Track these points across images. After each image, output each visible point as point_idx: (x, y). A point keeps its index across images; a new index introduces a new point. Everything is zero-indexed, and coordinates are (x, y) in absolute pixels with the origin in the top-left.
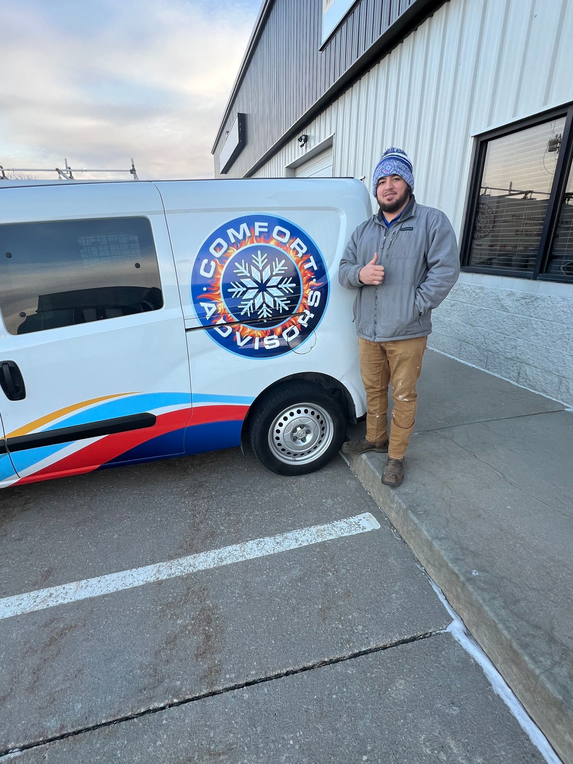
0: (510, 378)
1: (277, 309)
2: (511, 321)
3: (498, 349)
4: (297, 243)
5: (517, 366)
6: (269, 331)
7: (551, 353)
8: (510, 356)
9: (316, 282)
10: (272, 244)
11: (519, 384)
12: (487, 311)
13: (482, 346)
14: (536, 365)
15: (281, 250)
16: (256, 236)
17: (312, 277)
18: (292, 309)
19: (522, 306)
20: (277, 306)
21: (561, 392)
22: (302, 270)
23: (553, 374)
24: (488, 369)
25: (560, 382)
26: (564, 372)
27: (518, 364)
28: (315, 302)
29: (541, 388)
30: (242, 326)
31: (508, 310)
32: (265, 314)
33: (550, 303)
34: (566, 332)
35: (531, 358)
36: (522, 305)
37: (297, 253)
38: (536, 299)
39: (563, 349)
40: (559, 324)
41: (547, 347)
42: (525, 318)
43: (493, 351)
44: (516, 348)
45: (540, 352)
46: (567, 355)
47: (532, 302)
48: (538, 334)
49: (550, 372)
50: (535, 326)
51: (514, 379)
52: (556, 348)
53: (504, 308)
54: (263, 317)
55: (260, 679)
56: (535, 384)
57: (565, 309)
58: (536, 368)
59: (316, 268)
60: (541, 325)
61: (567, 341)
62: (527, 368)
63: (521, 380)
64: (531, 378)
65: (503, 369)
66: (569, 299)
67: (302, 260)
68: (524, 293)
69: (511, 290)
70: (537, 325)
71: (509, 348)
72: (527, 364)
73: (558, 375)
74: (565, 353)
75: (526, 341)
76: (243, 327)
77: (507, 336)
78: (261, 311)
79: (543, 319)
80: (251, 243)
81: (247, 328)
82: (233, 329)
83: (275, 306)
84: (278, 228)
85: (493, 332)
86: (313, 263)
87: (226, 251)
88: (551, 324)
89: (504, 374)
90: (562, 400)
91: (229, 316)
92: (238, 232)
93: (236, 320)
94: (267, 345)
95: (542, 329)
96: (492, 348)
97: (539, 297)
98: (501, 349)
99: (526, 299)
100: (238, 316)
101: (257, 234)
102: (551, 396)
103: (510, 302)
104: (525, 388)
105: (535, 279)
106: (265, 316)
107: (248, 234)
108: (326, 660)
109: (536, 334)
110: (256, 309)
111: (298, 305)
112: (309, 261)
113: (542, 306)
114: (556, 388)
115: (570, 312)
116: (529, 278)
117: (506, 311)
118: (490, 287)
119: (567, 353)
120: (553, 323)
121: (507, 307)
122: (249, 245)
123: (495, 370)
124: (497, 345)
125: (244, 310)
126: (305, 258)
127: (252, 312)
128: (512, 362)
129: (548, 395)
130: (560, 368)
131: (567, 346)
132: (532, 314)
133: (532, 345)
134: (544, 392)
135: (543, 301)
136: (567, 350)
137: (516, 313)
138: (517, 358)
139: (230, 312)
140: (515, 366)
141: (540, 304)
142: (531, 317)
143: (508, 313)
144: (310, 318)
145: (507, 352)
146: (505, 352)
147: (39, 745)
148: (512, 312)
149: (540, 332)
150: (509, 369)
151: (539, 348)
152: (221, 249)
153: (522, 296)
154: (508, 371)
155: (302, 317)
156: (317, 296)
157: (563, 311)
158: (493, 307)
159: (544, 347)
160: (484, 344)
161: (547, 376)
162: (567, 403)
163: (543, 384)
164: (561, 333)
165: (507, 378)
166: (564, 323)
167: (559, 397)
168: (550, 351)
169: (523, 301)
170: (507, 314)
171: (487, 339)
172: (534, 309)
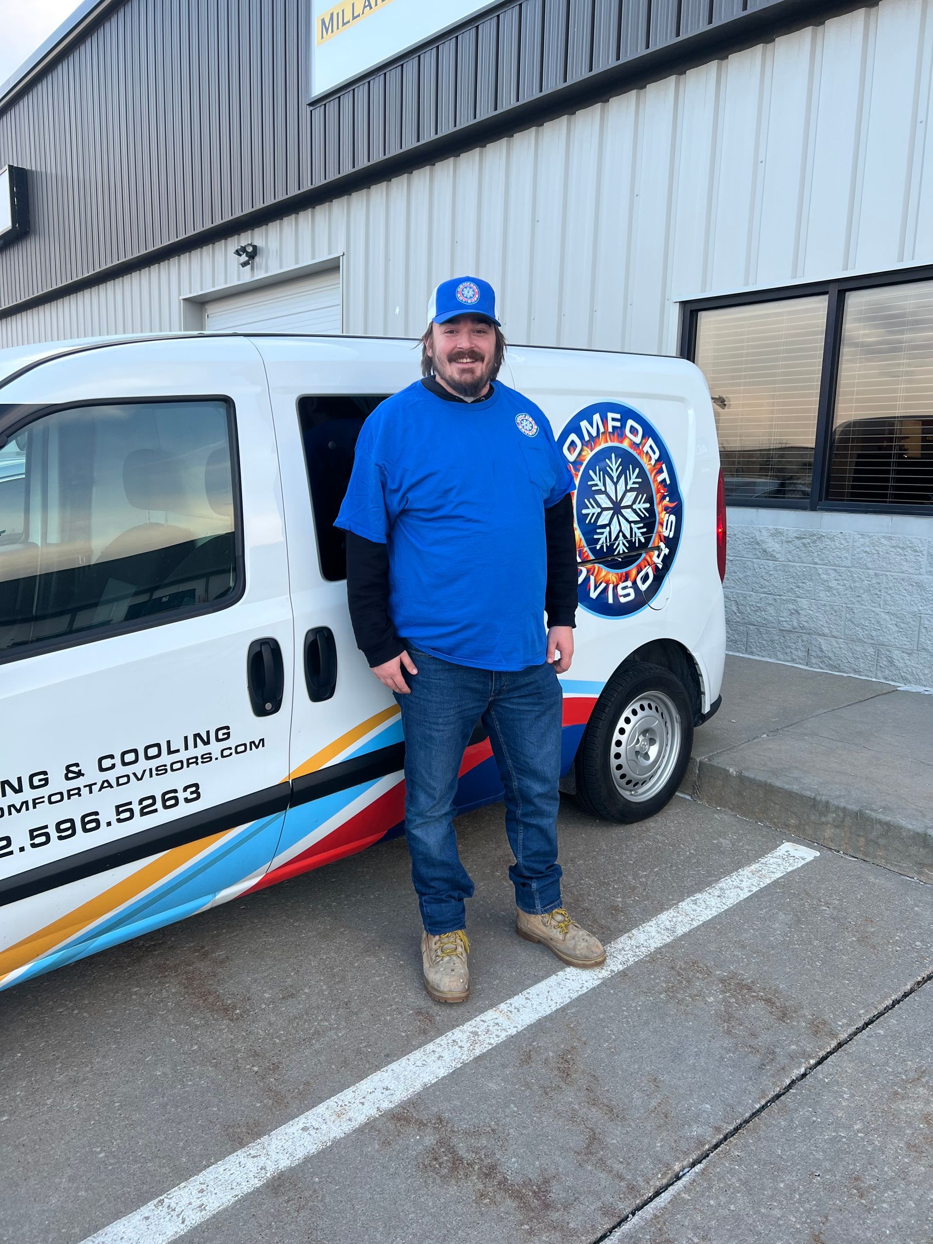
0: (793, 660)
1: (633, 541)
2: (781, 573)
3: (765, 619)
4: (649, 445)
5: (803, 641)
6: (624, 574)
7: (857, 613)
8: (788, 627)
9: (669, 501)
10: (625, 445)
11: (812, 667)
12: (737, 562)
13: (735, 617)
14: (835, 633)
15: (634, 453)
16: (610, 433)
17: (666, 494)
18: (648, 540)
19: (798, 550)
20: (634, 536)
21: (881, 667)
22: (656, 483)
23: (865, 642)
24: (752, 653)
25: (878, 653)
26: (881, 638)
27: (805, 638)
28: (671, 531)
29: (850, 667)
30: (597, 565)
31: (775, 557)
32: (621, 548)
33: (843, 542)
34: (874, 581)
35: (825, 625)
36: (798, 548)
37: (650, 458)
38: (819, 538)
39: (873, 605)
40: (861, 570)
41: (848, 606)
42: (805, 567)
43: (756, 623)
44: (799, 614)
45: (838, 613)
46: (882, 612)
47: (814, 542)
48: (831, 588)
49: (860, 640)
50: (824, 576)
51: (801, 662)
52: (862, 604)
53: (767, 554)
54: (619, 553)
55: (874, 1016)
56: (839, 662)
57: (867, 549)
58: (836, 638)
59: (668, 482)
60: (833, 574)
61: (878, 593)
62: (821, 641)
63: (814, 661)
64: (831, 655)
65: (778, 648)
66: (870, 534)
67: (654, 469)
68: (798, 530)
69: (776, 527)
70: (828, 574)
71: (785, 615)
72: (820, 635)
73: (873, 644)
74: (878, 610)
75: (814, 601)
76: (599, 567)
77: (778, 597)
78: (617, 542)
79: (835, 565)
80: (605, 443)
81: (602, 569)
82: (588, 571)
83: (631, 536)
84: (630, 423)
85: (751, 593)
86: (665, 475)
87: (580, 454)
88: (850, 572)
89: (782, 657)
90: (886, 678)
91: (584, 551)
92: (591, 425)
93: (592, 557)
94: (621, 596)
95: (836, 580)
96: (754, 618)
97: (824, 534)
98: (771, 619)
99: (804, 538)
100: (593, 550)
101: (610, 430)
102: (868, 676)
103: (777, 546)
104: (822, 671)
105: (813, 508)
106: (621, 552)
107: (602, 430)
108: (919, 979)
109: (828, 588)
110: (612, 540)
111: (654, 535)
112: (661, 471)
113: (831, 548)
114: (872, 663)
115: (876, 552)
116: (804, 508)
117: (771, 559)
118: (736, 525)
119: (880, 610)
120: (853, 569)
121: (775, 554)
122: (603, 446)
123: (764, 653)
124: (763, 613)
125: (600, 542)
126: (658, 466)
127: (608, 545)
128: (793, 636)
129: (861, 675)
130: (874, 633)
131: (878, 599)
132: (817, 560)
133: (825, 605)
134: (855, 671)
135: (832, 539)
136: (880, 605)
137: (790, 561)
138: (803, 628)
139: (586, 545)
140: (800, 641)
141: (828, 545)
142: (816, 564)
143: (776, 563)
144: (665, 554)
145: (782, 621)
146: (779, 622)
147: (708, 1155)
148: (783, 559)
149: (833, 584)
150: (789, 647)
151: (836, 608)
152: (575, 450)
153: (795, 535)
154: (788, 650)
155: (656, 553)
156: (672, 522)
157: (866, 552)
158: (746, 556)
159: (844, 605)
160: (738, 614)
161: (856, 648)
162: (893, 680)
163: (852, 660)
164: (867, 582)
165: (788, 661)
166: (869, 569)
167: (879, 674)
168: (855, 611)
169: (798, 543)
170: (774, 564)
171: (742, 605)
172: (819, 553)
